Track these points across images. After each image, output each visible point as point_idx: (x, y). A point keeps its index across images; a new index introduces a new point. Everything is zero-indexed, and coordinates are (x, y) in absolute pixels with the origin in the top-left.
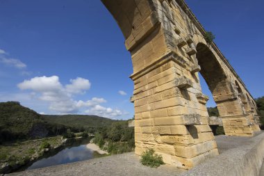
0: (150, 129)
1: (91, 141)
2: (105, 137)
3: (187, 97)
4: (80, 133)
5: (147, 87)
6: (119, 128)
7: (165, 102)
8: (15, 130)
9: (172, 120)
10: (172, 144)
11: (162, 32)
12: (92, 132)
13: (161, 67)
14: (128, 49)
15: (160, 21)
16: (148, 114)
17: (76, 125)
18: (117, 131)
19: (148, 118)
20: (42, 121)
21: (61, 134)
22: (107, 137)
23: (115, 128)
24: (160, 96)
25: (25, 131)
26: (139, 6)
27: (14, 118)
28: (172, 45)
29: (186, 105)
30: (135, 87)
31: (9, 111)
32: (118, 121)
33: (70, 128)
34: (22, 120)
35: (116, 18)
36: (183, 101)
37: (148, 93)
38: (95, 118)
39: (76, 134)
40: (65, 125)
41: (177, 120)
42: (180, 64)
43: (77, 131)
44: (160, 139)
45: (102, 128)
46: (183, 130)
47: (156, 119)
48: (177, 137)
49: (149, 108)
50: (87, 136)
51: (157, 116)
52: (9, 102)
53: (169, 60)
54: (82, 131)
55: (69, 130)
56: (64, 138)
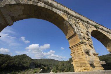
0: (79, 65)
1: (51, 71)
2: (57, 69)
3: (89, 55)
4: (46, 67)
5: (75, 51)
6: (63, 65)
7: (82, 57)
8: (25, 65)
9: (85, 62)
10: (86, 70)
11: (77, 35)
12: (51, 67)
13: (79, 46)
14: (67, 39)
15: (76, 32)
16: (77, 60)
17: (45, 63)
18: (62, 66)
19: (77, 61)
20: (33, 62)
21: (39, 67)
22: (58, 69)
23: (61, 65)
24: (80, 55)
25: (28, 66)
26: (69, 28)
27: (25, 60)
28: (81, 38)
29: (89, 58)
30: (71, 51)
31: (23, 58)
32: (61, 61)
33: (43, 65)
34: (27, 61)
35: (62, 30)
36: (87, 56)
37: (76, 53)
38: (52, 60)
39: (45, 67)
40: (41, 63)
41: (86, 62)
42: (85, 44)
43: (45, 66)
44: (82, 68)
45: (55, 65)
46: (89, 65)
47: (80, 62)
48: (87, 67)
49: (77, 58)
50: (49, 68)
51: (80, 61)
52: (23, 55)
53: (81, 44)
54: (47, 66)
55: (42, 65)
56: (41, 69)
